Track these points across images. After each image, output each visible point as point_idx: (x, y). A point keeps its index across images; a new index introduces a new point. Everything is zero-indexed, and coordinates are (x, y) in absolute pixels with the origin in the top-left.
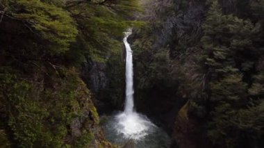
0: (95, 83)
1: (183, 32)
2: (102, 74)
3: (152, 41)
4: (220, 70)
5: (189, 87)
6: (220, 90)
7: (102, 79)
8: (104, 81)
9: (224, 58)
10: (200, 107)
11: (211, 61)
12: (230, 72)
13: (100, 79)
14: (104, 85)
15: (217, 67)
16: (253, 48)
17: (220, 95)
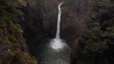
0: (44, 25)
1: (83, 4)
2: (47, 21)
3: (69, 8)
4: (93, 24)
5: (80, 30)
6: (90, 33)
7: (48, 23)
8: (48, 24)
9: (95, 18)
10: (83, 40)
11: (89, 19)
12: (96, 25)
13: (46, 23)
14: (48, 26)
15: (92, 22)
16: (110, 14)
17: (90, 35)
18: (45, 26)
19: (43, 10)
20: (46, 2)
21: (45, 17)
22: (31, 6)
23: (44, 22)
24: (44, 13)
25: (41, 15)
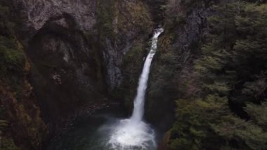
0: (111, 79)
7: (118, 75)
18: (112, 82)
19: (108, 41)
20: (116, 20)
21: (112, 59)
22: (82, 29)
23: (110, 71)
24: (111, 48)
25: (104, 54)
